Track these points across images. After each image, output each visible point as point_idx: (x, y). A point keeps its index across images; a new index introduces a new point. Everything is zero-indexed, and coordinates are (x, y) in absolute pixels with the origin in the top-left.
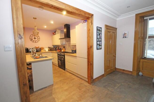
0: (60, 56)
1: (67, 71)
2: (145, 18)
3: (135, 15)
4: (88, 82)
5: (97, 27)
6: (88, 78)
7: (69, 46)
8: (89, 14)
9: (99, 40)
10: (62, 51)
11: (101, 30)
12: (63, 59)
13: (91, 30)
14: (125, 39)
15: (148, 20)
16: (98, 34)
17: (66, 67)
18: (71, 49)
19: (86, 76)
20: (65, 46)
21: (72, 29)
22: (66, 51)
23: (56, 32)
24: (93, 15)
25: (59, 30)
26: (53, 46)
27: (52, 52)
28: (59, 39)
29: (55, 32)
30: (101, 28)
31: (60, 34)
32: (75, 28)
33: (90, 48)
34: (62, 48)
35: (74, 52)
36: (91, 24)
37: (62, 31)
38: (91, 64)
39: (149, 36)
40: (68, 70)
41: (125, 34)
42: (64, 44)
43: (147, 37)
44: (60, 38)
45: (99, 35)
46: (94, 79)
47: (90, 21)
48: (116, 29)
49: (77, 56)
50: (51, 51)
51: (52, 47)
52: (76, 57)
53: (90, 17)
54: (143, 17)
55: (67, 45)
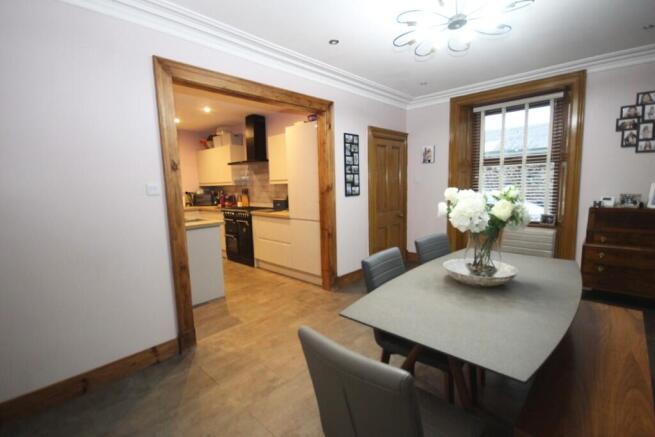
0: (235, 220)
1: (259, 268)
2: (476, 110)
3: (448, 100)
4: (324, 287)
5: (345, 134)
6: (323, 277)
7: (264, 187)
8: (321, 102)
9: (351, 170)
10: (239, 204)
11: (355, 141)
12: (244, 230)
13: (328, 142)
14: (428, 165)
15: (483, 114)
16: (348, 153)
17: (257, 255)
18: (270, 198)
19: (317, 271)
20: (249, 187)
21: (273, 134)
22: (252, 205)
23: (214, 138)
24: (330, 104)
25: (227, 131)
26: (202, 187)
27: (200, 210)
28: (230, 164)
29: (210, 138)
30: (357, 136)
31: (231, 148)
32: (283, 131)
33: (326, 192)
34: (236, 195)
35: (282, 205)
36: (326, 127)
37: (237, 138)
38: (329, 234)
39: (485, 160)
40: (262, 265)
41: (427, 152)
42: (245, 181)
43: (481, 161)
44: (230, 161)
45: (352, 155)
46: (339, 278)
47: (324, 119)
48: (405, 135)
49: (291, 216)
50: (197, 207)
51: (200, 192)
52: (288, 218)
53: (324, 108)
54: (471, 107)
55: (257, 184)
